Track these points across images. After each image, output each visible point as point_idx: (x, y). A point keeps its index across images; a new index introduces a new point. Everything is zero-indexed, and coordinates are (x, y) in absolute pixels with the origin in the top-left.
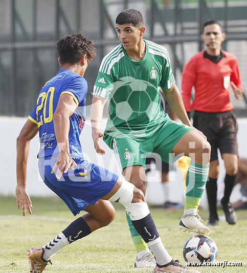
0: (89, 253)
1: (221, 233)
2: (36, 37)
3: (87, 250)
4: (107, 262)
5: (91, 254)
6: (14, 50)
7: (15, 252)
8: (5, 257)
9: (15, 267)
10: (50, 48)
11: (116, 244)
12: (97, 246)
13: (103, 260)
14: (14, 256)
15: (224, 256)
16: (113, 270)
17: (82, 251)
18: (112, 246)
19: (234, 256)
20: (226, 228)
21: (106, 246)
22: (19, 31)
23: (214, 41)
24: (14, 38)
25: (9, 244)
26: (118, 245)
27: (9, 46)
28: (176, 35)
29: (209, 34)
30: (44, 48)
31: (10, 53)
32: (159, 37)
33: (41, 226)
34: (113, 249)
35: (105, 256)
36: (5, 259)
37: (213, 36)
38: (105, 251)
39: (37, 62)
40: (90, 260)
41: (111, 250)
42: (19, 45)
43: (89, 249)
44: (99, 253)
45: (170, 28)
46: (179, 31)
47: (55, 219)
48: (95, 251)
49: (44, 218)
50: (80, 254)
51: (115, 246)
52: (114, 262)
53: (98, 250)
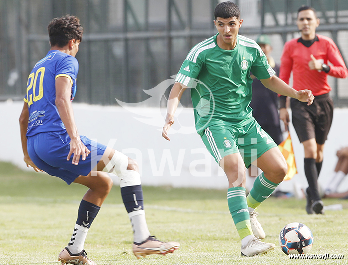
0: (201, 242)
1: (332, 222)
2: (147, 27)
3: (199, 239)
4: (218, 251)
5: (202, 243)
6: (126, 40)
7: (127, 240)
8: (116, 246)
9: (127, 256)
10: (162, 38)
11: (227, 233)
12: (209, 235)
13: (214, 249)
14: (126, 245)
15: (335, 245)
16: (224, 259)
17: (193, 240)
18: (223, 234)
19: (345, 245)
20: (336, 217)
21: (218, 235)
22: (131, 21)
23: (308, 26)
24: (125, 28)
25: (121, 233)
26: (229, 234)
27: (121, 36)
28: (286, 25)
29: (302, 20)
30: (155, 38)
31: (122, 44)
32: (270, 27)
33: (153, 215)
34: (224, 238)
35: (216, 245)
36: (117, 248)
37: (306, 22)
38: (217, 240)
39: (149, 53)
40: (202, 249)
41: (221, 239)
42: (130, 35)
43: (200, 238)
44: (210, 242)
45: (281, 18)
46: (290, 21)
47: (167, 208)
48: (207, 240)
49: (156, 207)
50: (191, 242)
51: (226, 234)
52: (225, 251)
53: (209, 239)
